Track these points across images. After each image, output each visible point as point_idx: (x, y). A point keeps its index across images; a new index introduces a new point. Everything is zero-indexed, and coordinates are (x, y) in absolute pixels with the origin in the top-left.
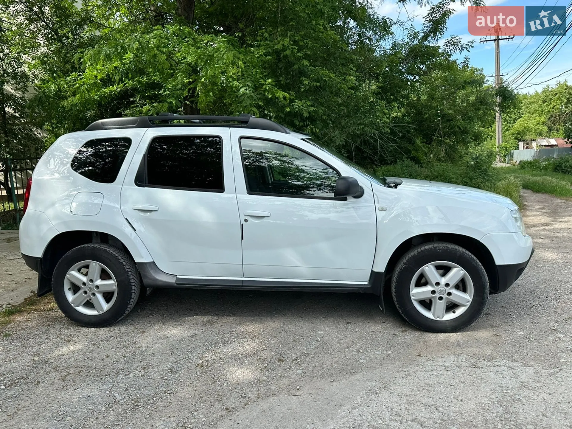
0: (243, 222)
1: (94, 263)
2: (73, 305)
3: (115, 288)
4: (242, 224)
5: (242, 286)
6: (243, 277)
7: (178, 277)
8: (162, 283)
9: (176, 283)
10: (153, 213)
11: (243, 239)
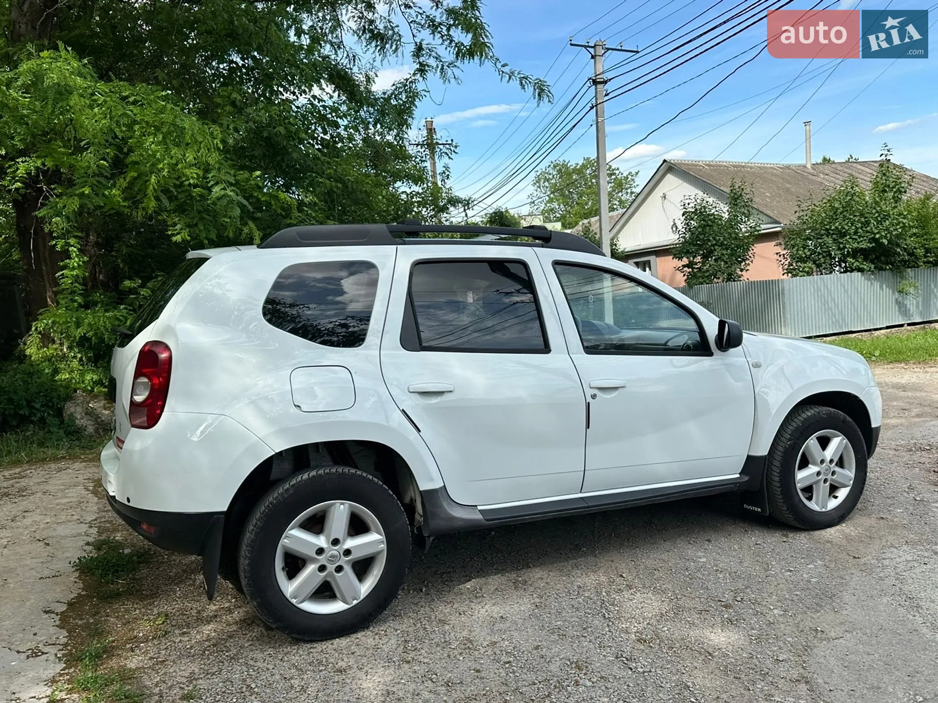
0: (589, 399)
1: (342, 504)
2: (294, 601)
3: (383, 546)
4: (589, 403)
5: (588, 507)
6: (581, 492)
7: (479, 508)
8: (461, 523)
9: (487, 520)
10: (446, 395)
11: (588, 426)
